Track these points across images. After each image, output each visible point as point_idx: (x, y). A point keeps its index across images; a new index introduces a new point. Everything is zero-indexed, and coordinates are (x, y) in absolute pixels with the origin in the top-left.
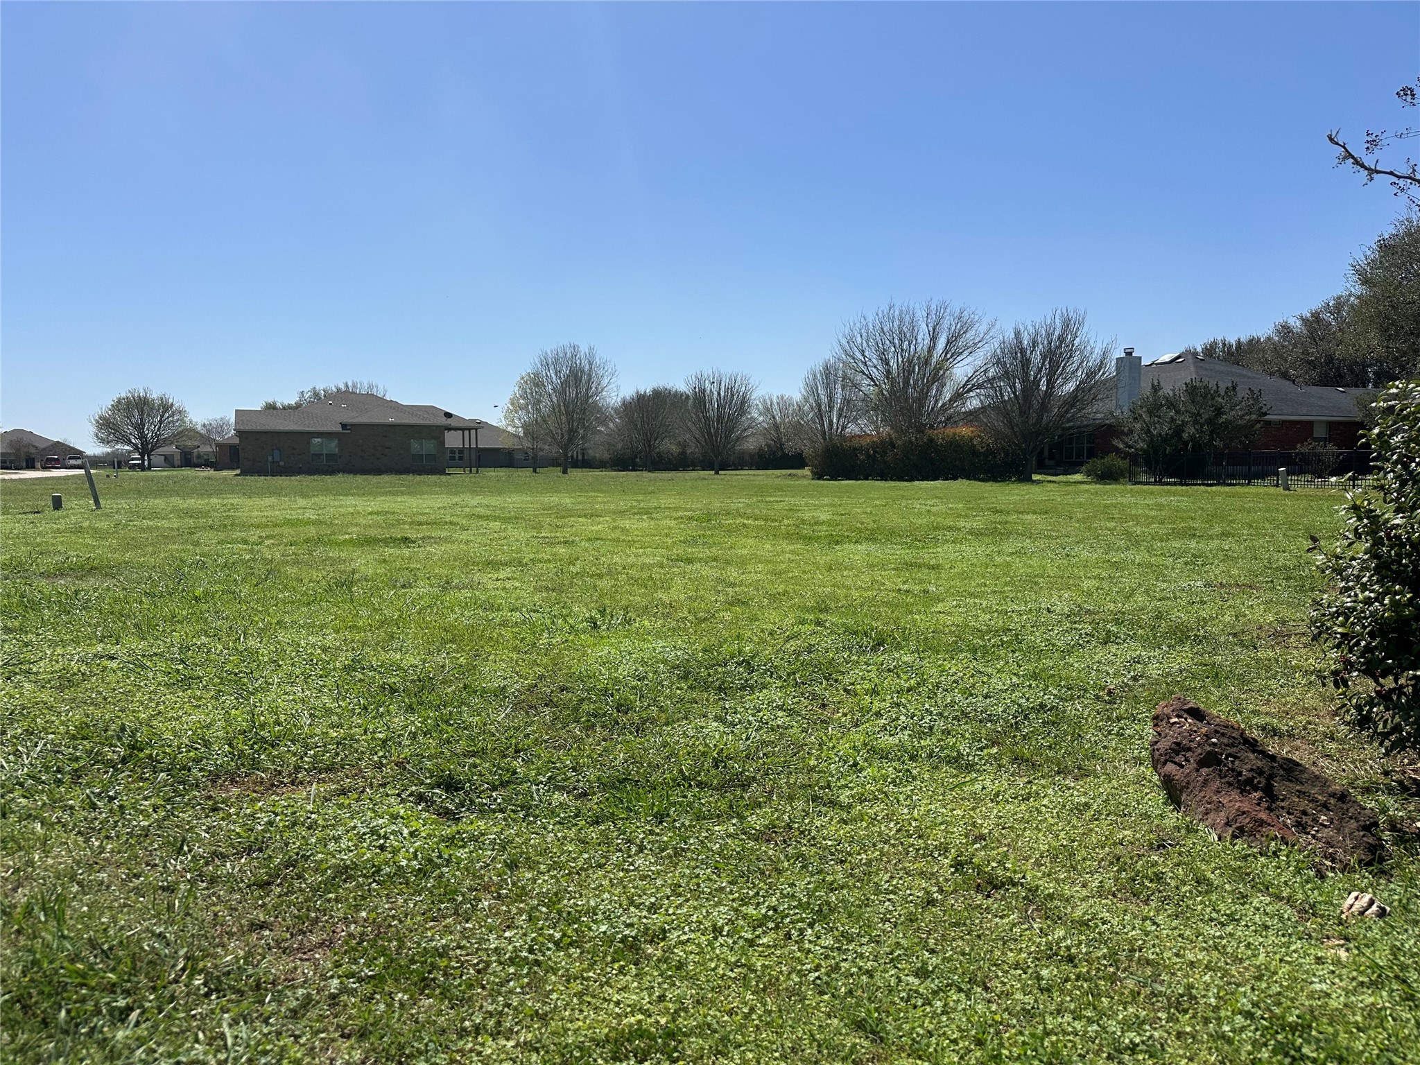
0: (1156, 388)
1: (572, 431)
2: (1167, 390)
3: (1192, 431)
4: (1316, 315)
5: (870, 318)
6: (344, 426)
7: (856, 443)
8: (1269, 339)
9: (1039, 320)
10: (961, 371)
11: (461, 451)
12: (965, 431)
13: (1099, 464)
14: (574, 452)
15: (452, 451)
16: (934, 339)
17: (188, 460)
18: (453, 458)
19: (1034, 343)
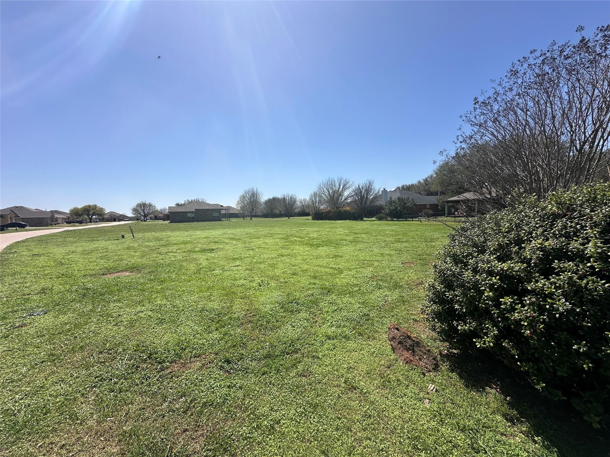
0: (391, 199)
1: (253, 209)
2: (393, 199)
3: (399, 208)
4: (426, 179)
5: (325, 181)
6: (196, 210)
7: (322, 211)
8: (416, 184)
9: (363, 182)
10: (346, 193)
11: (225, 214)
12: (348, 208)
13: (379, 216)
14: (253, 214)
15: (223, 214)
16: (340, 185)
17: (156, 218)
18: (223, 216)
19: (363, 188)
